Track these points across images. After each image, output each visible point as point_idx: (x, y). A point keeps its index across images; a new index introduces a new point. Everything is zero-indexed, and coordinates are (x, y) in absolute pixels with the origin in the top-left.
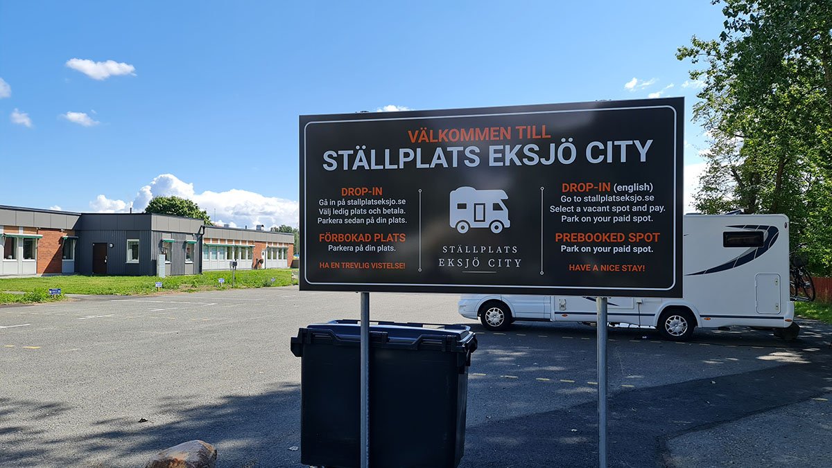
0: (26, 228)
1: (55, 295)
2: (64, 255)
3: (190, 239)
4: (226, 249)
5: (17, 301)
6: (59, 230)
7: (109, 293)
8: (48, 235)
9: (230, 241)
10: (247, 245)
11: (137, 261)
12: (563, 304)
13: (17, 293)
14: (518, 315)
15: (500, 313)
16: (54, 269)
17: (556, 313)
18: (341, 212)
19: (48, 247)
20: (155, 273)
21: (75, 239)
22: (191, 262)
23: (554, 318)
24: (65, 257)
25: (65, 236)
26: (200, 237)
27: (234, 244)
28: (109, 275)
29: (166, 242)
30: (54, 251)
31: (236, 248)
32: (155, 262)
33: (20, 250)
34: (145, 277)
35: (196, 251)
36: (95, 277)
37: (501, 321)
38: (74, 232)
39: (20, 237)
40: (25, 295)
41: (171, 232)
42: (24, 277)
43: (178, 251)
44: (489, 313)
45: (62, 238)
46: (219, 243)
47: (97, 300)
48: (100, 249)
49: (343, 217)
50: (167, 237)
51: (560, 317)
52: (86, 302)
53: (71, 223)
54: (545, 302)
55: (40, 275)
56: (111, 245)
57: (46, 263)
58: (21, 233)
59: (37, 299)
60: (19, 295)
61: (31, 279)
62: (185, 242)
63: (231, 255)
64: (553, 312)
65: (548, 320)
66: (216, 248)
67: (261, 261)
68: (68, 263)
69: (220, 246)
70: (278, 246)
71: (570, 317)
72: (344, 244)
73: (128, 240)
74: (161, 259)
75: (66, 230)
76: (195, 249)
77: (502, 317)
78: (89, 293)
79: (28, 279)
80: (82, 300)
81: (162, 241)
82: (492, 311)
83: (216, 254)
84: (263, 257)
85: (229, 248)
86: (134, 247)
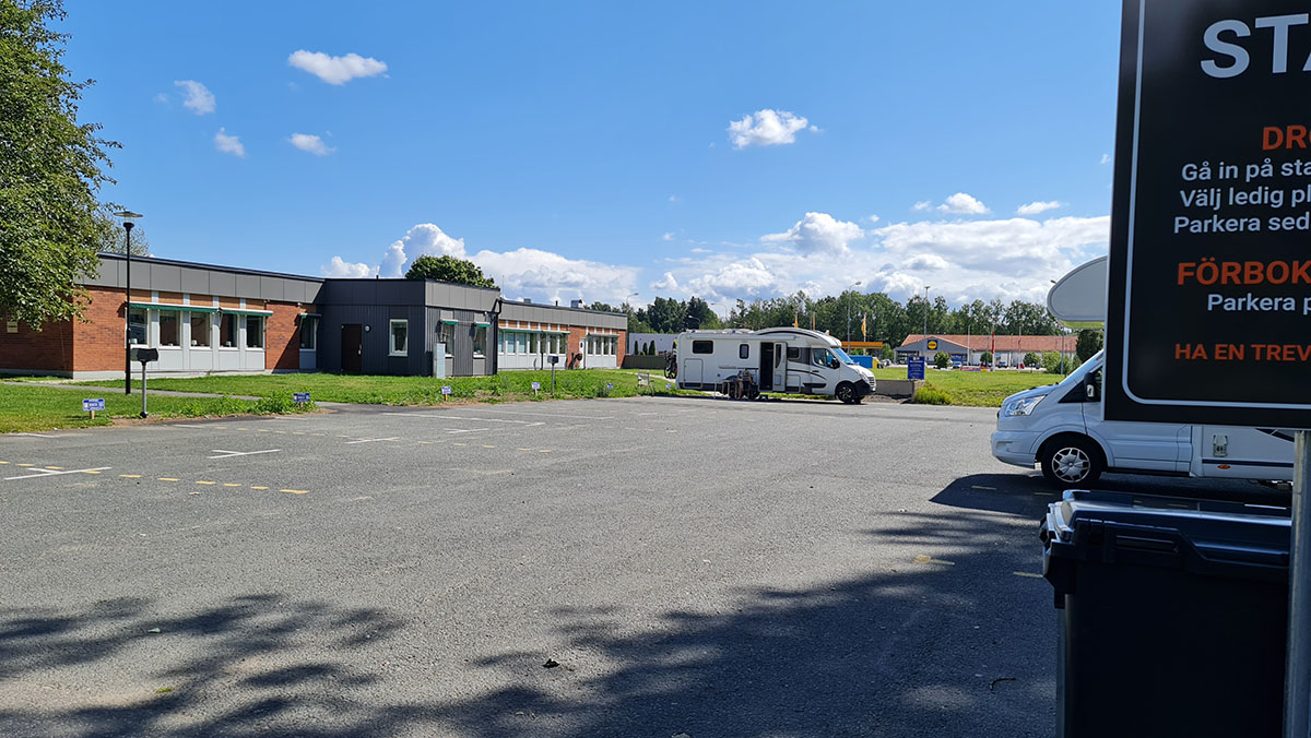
0: (250, 301)
1: (302, 403)
2: (301, 342)
3: (480, 320)
4: (528, 337)
5: (249, 411)
6: (295, 304)
7: (374, 403)
8: (280, 311)
9: (534, 324)
10: (559, 330)
11: (404, 353)
12: (1221, 444)
13: (246, 398)
14: (1120, 463)
15: (1082, 457)
16: (288, 363)
17: (1204, 461)
18: (1260, 196)
19: (281, 328)
20: (430, 372)
21: (317, 318)
22: (482, 356)
23: (1198, 470)
24: (303, 345)
25: (303, 313)
26: (494, 318)
27: (539, 329)
28: (366, 374)
29: (446, 324)
30: (289, 336)
31: (543, 335)
32: (431, 356)
33: (242, 334)
34: (416, 378)
35: (489, 340)
36: (347, 377)
37: (1083, 473)
38: (315, 307)
39: (242, 314)
40: (260, 402)
41: (453, 309)
42: (248, 374)
43: (463, 338)
44: (1059, 458)
45: (299, 317)
46: (518, 327)
47: (361, 412)
48: (352, 333)
49: (1264, 212)
50: (447, 317)
51: (1214, 470)
52: (346, 415)
53: (310, 294)
54: (1179, 438)
55: (269, 372)
56: (367, 328)
57: (278, 353)
58: (243, 307)
59: (277, 409)
60: (251, 402)
61: (258, 377)
62: (474, 325)
63: (536, 346)
64: (1198, 459)
65: (1186, 474)
66: (513, 335)
67: (579, 357)
68: (307, 354)
69: (519, 332)
70: (603, 333)
71: (1234, 471)
72: (1261, 291)
73: (392, 320)
74: (440, 351)
75: (305, 305)
76: (486, 336)
77: (1085, 464)
78: (347, 400)
79: (255, 377)
80: (340, 411)
81: (440, 323)
82: (1066, 453)
83: (514, 344)
84: (581, 350)
85: (532, 335)
86: (399, 331)
